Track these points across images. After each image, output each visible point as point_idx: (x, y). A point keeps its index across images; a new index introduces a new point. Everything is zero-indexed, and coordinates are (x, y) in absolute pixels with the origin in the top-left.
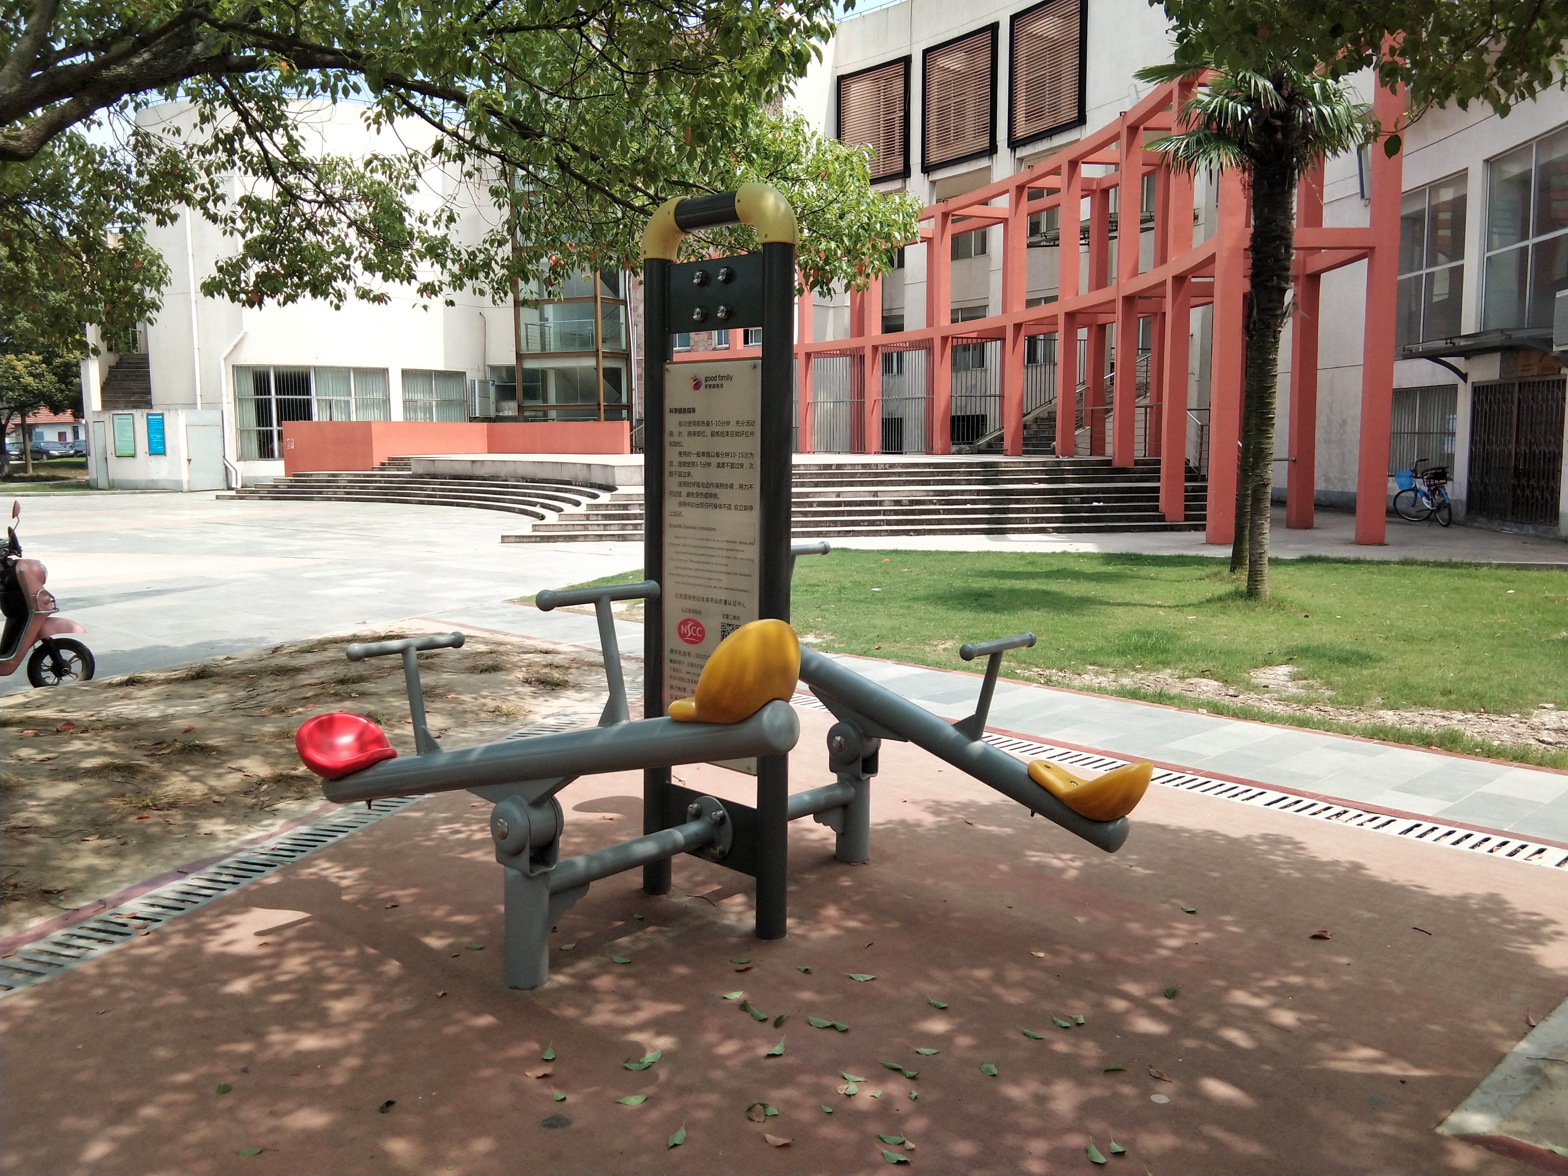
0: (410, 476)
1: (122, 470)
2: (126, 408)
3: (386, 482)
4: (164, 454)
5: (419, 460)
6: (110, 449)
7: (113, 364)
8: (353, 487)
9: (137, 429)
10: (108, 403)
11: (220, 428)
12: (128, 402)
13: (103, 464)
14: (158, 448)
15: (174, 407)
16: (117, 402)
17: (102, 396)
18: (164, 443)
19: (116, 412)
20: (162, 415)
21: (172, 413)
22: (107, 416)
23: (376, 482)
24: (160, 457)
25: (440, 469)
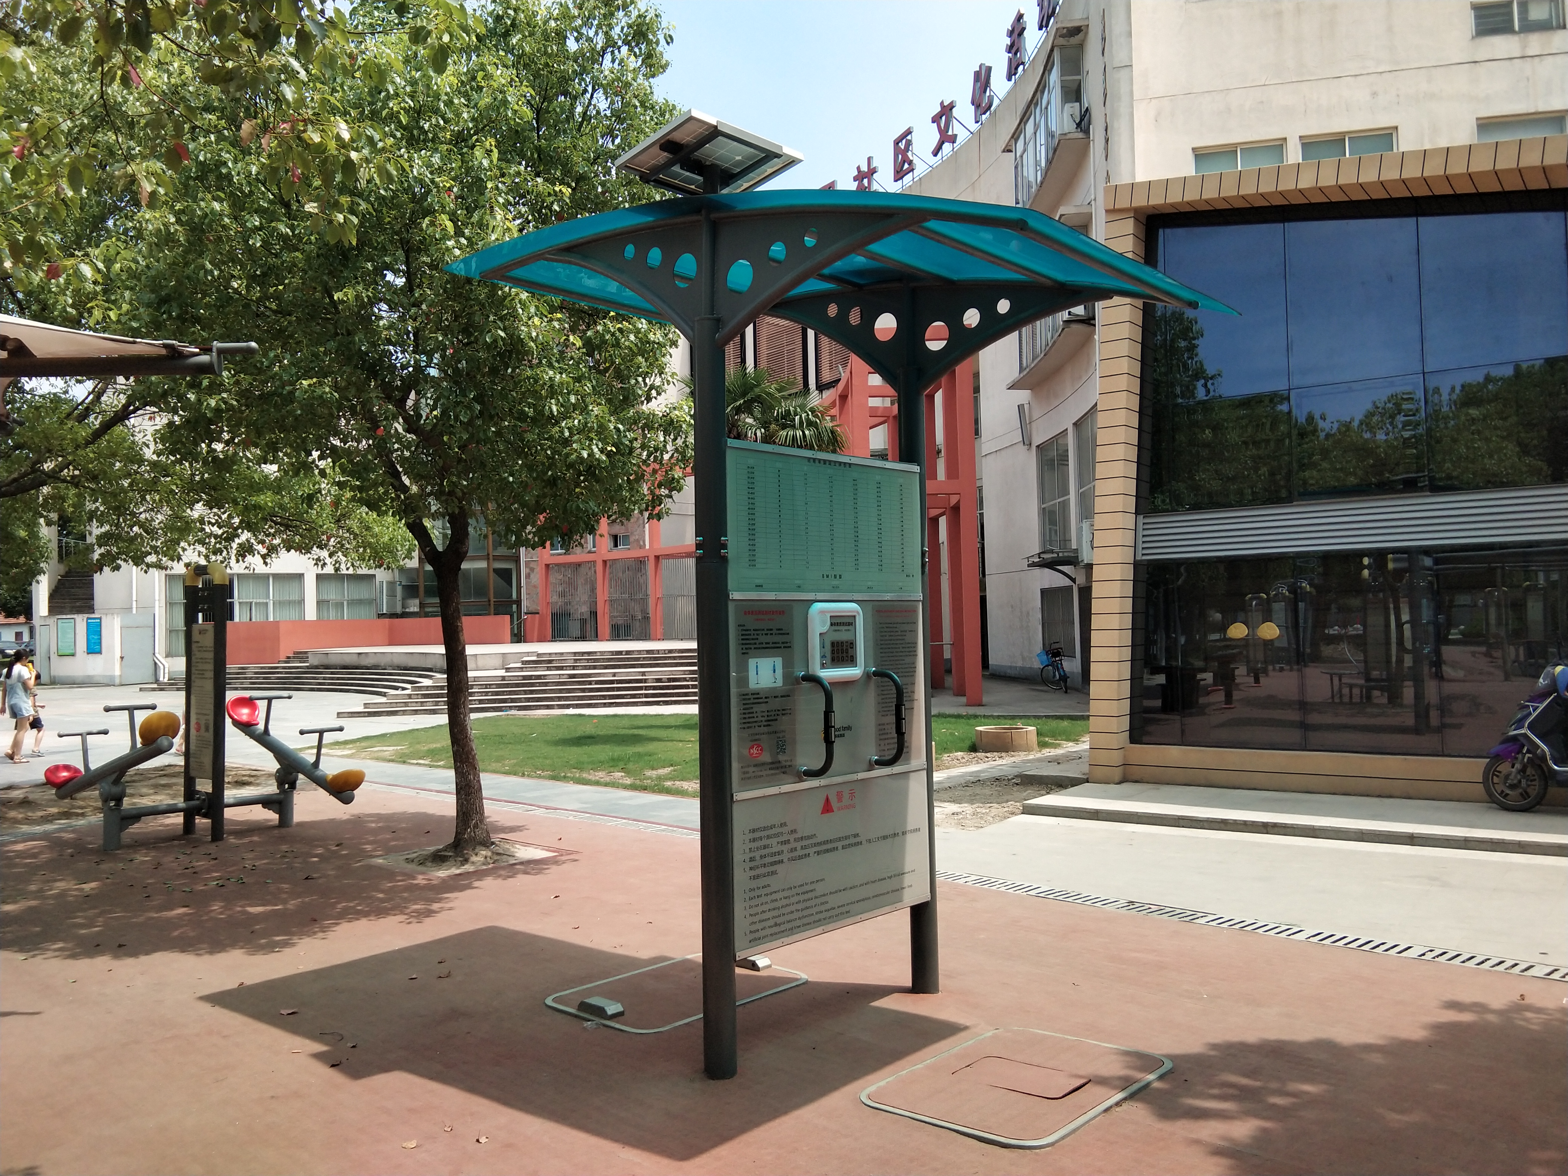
0: (307, 667)
1: (62, 668)
2: (71, 612)
3: (287, 673)
4: (100, 653)
5: (315, 653)
6: (53, 649)
7: (62, 572)
8: (257, 678)
9: (77, 632)
10: (54, 609)
11: (151, 630)
12: (73, 607)
13: (46, 663)
14: (94, 648)
15: (111, 611)
16: (64, 607)
17: (49, 602)
18: (100, 643)
19: (60, 617)
20: (100, 619)
21: (109, 617)
22: (52, 621)
23: (278, 673)
24: (96, 655)
25: (333, 660)
